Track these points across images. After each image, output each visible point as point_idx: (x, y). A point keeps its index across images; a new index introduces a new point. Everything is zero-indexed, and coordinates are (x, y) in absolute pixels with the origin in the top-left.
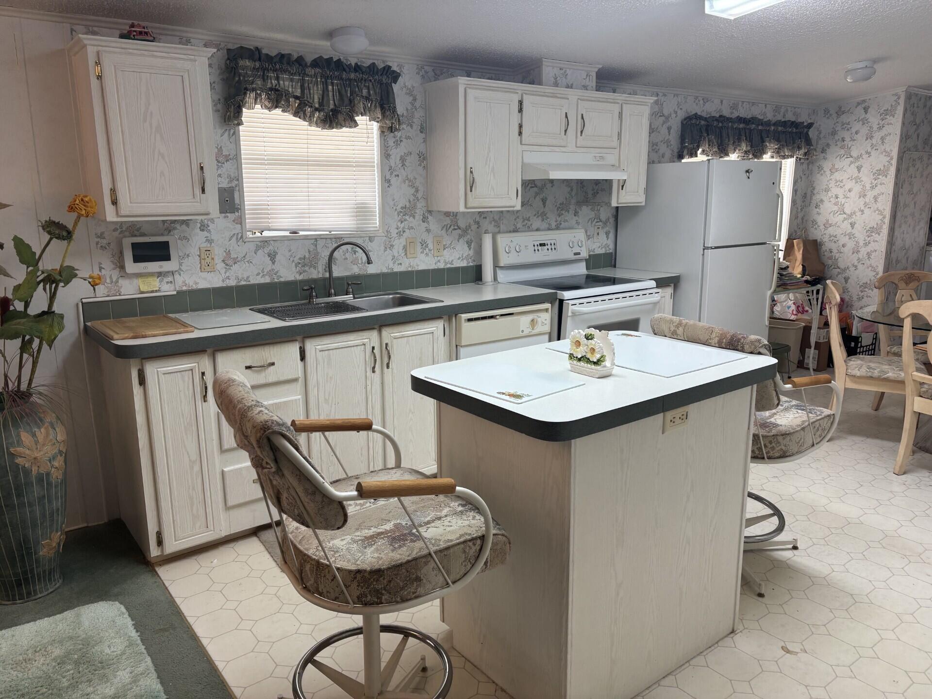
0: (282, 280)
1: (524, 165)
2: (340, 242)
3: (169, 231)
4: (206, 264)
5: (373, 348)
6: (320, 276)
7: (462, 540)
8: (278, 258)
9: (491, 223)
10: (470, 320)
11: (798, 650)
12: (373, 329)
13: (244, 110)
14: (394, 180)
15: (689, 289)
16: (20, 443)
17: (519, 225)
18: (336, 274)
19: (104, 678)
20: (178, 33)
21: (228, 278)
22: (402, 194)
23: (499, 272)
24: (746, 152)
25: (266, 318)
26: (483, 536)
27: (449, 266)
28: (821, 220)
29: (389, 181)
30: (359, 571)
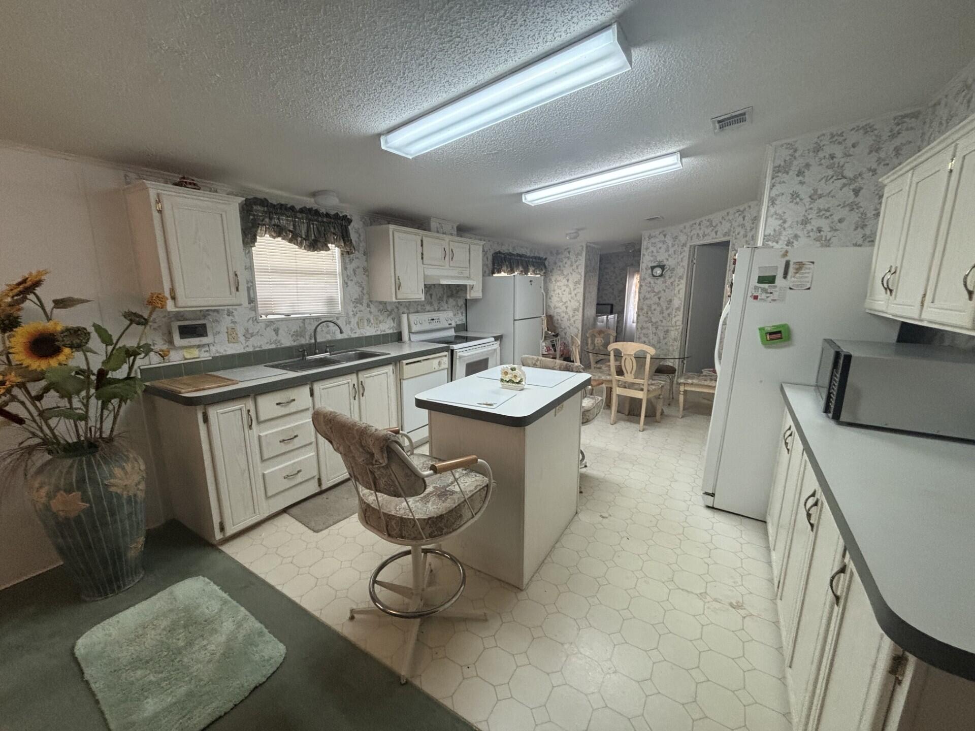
0: (283, 346)
1: (425, 277)
2: (321, 322)
3: (205, 316)
4: (232, 336)
5: (354, 385)
6: (307, 342)
7: (478, 489)
8: (280, 331)
9: (404, 307)
10: (407, 364)
11: (607, 516)
12: (353, 373)
13: (258, 237)
14: (349, 283)
15: (508, 342)
16: (112, 475)
17: (419, 309)
18: (318, 341)
19: (214, 631)
20: (208, 185)
21: (247, 346)
22: (355, 291)
23: (412, 336)
24: (522, 271)
25: (284, 371)
26: (487, 485)
27: (383, 333)
28: (552, 305)
29: (347, 284)
30: (429, 519)
